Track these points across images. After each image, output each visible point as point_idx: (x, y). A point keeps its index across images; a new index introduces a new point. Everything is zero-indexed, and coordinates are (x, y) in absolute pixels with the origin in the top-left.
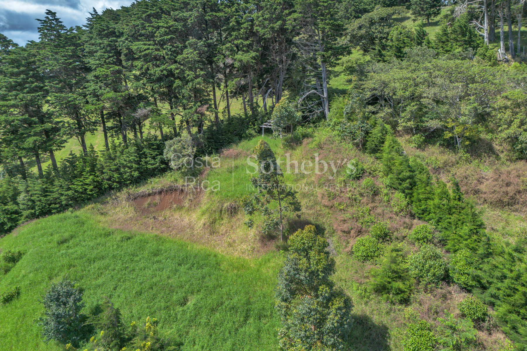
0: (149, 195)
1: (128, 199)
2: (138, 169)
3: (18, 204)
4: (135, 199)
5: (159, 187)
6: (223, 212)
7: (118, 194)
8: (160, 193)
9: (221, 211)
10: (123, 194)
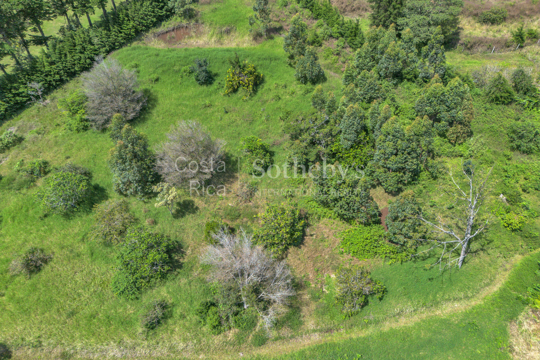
0: (167, 32)
1: (155, 36)
2: (154, 16)
3: (93, 45)
4: (159, 36)
5: (171, 26)
6: (223, 33)
7: (147, 34)
8: (173, 30)
9: (221, 33)
10: (150, 34)
